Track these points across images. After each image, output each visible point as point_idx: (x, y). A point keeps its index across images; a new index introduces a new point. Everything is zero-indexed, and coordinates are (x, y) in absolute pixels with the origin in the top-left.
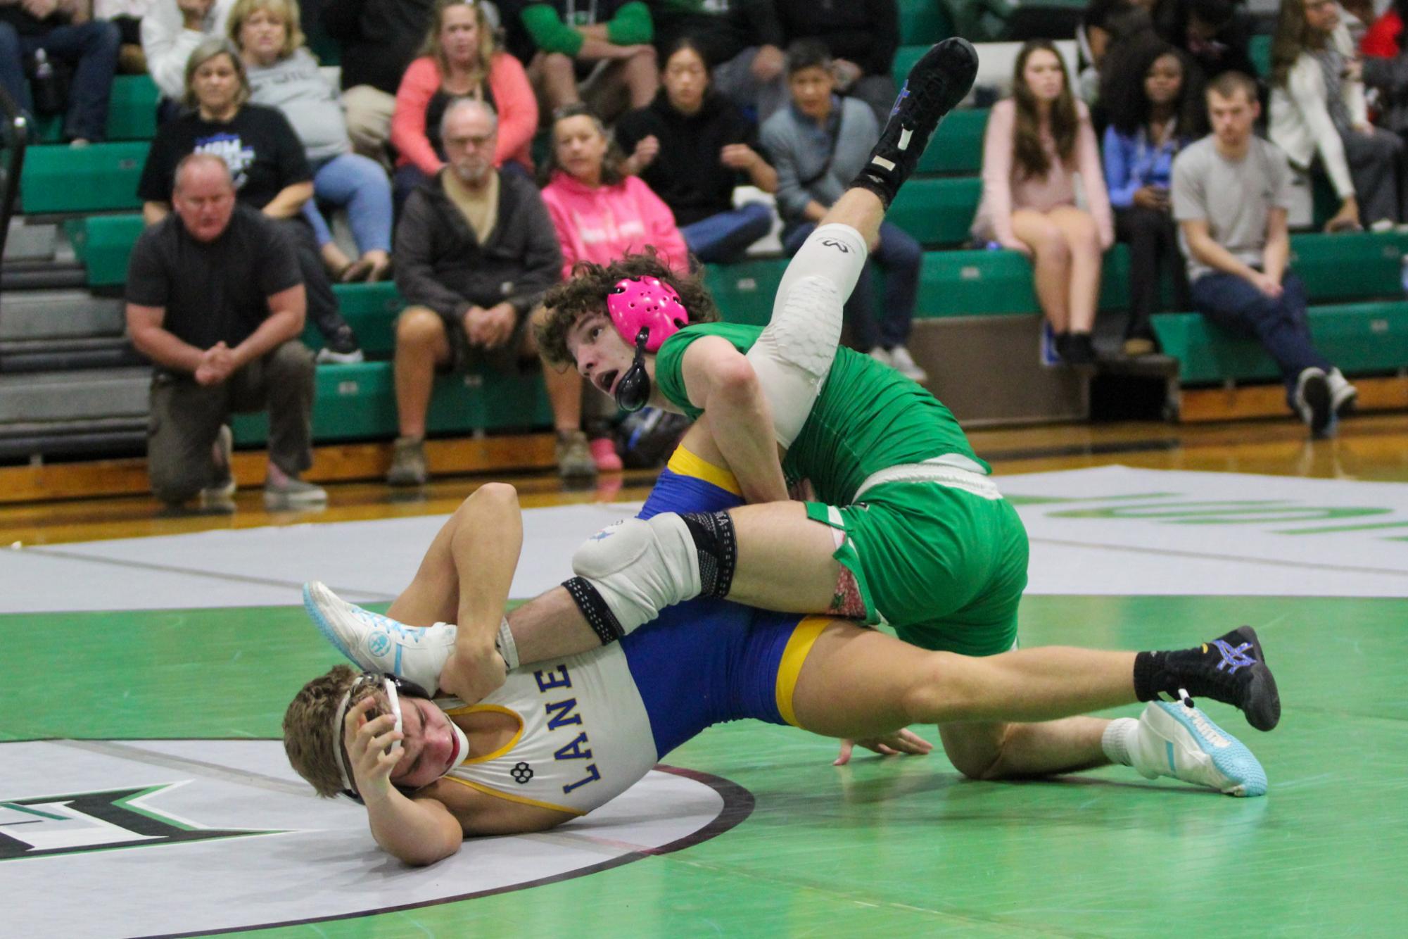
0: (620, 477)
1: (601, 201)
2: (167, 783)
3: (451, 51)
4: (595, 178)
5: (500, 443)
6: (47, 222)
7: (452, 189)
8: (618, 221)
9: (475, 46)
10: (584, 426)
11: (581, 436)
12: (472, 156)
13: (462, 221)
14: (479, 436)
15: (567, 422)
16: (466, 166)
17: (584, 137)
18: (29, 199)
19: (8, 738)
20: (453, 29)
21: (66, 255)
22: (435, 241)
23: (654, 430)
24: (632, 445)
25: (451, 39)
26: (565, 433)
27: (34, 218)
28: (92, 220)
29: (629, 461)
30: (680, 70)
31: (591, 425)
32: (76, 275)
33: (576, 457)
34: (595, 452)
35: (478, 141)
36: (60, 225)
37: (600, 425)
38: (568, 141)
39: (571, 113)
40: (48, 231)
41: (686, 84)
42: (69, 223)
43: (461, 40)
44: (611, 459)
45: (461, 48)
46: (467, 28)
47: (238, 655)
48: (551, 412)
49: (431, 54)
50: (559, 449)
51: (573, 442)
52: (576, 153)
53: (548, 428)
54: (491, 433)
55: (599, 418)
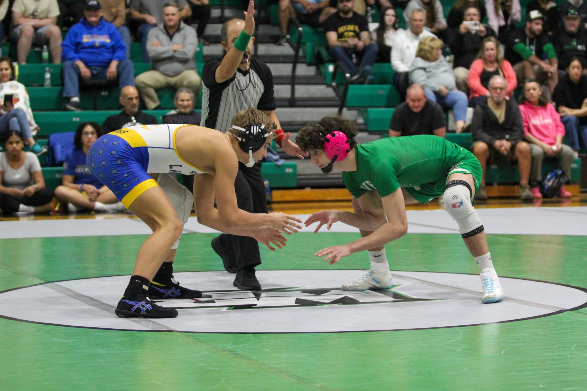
0: (541, 200)
1: (539, 111)
2: (402, 284)
3: (486, 57)
4: (537, 102)
5: (503, 187)
6: (354, 110)
7: (490, 104)
8: (544, 118)
9: (495, 55)
10: (530, 183)
11: (528, 186)
12: (499, 94)
13: (494, 115)
14: (495, 185)
15: (524, 182)
16: (496, 97)
17: (534, 89)
18: (349, 102)
19: (348, 268)
20: (488, 50)
21: (361, 121)
22: (484, 121)
23: (552, 185)
24: (545, 191)
25: (487, 53)
26: (523, 185)
27: (350, 108)
28: (370, 110)
29: (545, 196)
30: (574, 67)
31: (532, 183)
32: (363, 127)
33: (527, 193)
34: (532, 191)
35: (501, 89)
36: (359, 110)
37: (535, 183)
38: (529, 90)
39: (531, 81)
40: (355, 113)
41: (576, 72)
42: (362, 110)
43: (490, 53)
44: (539, 195)
45: (490, 56)
46: (492, 49)
47: (422, 247)
48: (520, 178)
49: (480, 58)
50: (521, 190)
51: (525, 188)
52: (532, 94)
53: (518, 184)
54: (499, 184)
55: (535, 181)
